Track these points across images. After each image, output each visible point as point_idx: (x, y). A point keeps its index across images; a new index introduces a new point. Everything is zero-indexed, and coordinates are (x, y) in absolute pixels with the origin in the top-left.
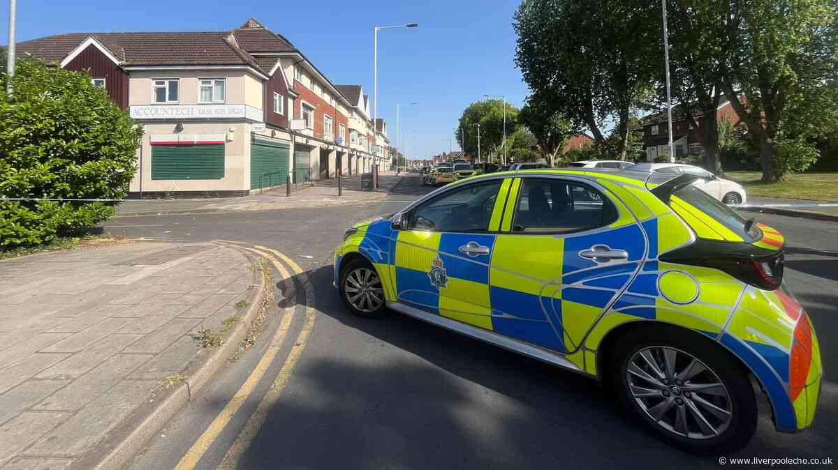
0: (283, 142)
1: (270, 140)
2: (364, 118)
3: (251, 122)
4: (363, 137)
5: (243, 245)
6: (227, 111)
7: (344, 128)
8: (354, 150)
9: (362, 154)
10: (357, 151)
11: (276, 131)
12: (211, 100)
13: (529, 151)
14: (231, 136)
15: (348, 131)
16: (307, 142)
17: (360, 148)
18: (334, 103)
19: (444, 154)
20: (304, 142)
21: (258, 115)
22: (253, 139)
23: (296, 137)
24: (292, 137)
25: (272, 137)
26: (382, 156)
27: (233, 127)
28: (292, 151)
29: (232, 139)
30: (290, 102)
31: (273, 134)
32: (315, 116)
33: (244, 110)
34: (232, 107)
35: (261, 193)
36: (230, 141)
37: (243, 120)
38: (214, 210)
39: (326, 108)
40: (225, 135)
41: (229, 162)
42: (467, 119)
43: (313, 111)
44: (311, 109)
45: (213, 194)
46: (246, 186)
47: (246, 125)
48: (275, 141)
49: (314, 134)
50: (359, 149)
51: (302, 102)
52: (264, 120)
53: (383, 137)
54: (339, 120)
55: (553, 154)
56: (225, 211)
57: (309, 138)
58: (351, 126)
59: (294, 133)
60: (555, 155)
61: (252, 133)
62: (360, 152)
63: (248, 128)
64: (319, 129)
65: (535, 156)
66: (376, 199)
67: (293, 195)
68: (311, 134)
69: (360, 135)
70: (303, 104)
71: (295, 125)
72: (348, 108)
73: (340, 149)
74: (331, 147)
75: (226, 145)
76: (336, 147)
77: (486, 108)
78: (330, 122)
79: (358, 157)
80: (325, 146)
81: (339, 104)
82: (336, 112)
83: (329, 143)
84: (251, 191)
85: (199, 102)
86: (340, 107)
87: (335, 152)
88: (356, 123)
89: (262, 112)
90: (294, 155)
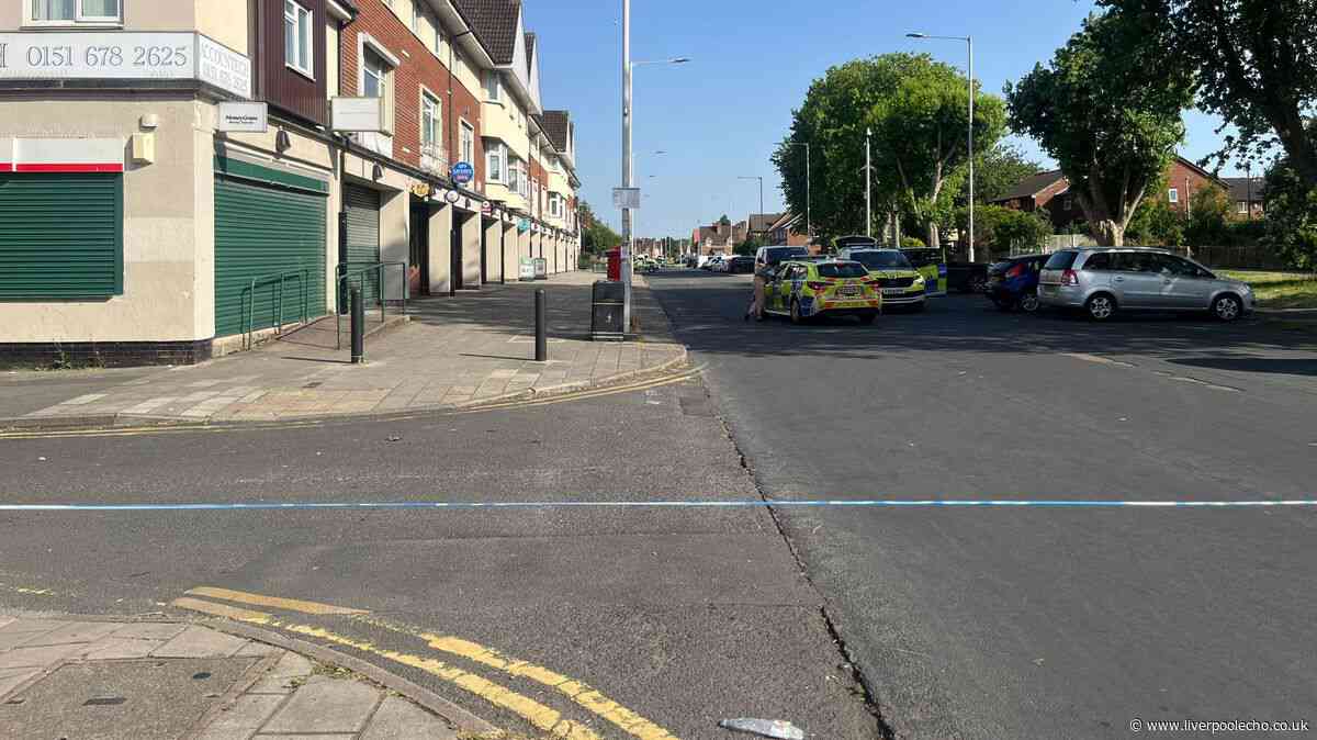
0: (310, 172)
1: (269, 162)
2: (521, 102)
3: (217, 96)
4: (519, 166)
5: (361, 631)
6: (129, 55)
7: (471, 136)
8: (496, 204)
9: (516, 220)
10: (504, 210)
11: (292, 136)
12: (68, 12)
13: (1018, 213)
14: (147, 148)
15: (480, 145)
16: (377, 174)
17: (513, 201)
18: (444, 52)
19: (725, 222)
20: (369, 176)
21: (236, 73)
22: (221, 160)
23: (347, 155)
24: (333, 157)
25: (279, 154)
26: (561, 224)
27: (153, 111)
28: (334, 204)
29: (149, 156)
30: (331, 34)
31: (282, 143)
32: (397, 89)
33: (189, 53)
34: (145, 40)
35: (246, 349)
36: (142, 163)
37: (190, 89)
38: (109, 421)
39: (424, 66)
40: (125, 141)
41: (140, 238)
42: (821, 115)
43: (392, 73)
44: (386, 66)
45: (82, 354)
46: (202, 326)
47: (199, 107)
48: (286, 166)
49: (396, 150)
50: (509, 205)
51: (362, 37)
52: (256, 90)
53: (566, 166)
54: (460, 107)
55: (1118, 220)
56: (153, 422)
57: (380, 161)
58: (489, 130)
59: (342, 143)
60: (1126, 221)
61: (220, 137)
62: (512, 212)
63: (205, 117)
64: (406, 132)
65: (1033, 227)
66: (668, 371)
67: (374, 357)
68: (386, 148)
69: (513, 157)
70: (366, 46)
71: (346, 114)
72: (481, 72)
73: (461, 204)
74: (439, 196)
75: (127, 175)
76: (454, 194)
77: (881, 79)
78: (436, 112)
79: (506, 227)
80: (422, 190)
81: (458, 57)
82: (452, 81)
83: (433, 181)
84: (217, 342)
85: (27, 21)
86: (461, 64)
87: (448, 211)
88: (501, 120)
89: (248, 63)
90: (342, 216)
